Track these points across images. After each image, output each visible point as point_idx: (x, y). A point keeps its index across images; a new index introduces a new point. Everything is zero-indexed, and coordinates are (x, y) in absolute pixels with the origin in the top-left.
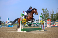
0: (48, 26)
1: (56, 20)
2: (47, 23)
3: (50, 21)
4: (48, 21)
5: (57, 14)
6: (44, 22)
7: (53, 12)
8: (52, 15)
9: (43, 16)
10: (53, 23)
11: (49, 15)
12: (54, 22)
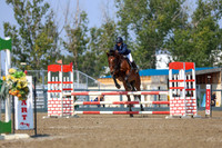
0: (55, 106)
1: (102, 69)
2: (49, 87)
3: (66, 74)
4: (55, 74)
5: (109, 28)
6: (30, 79)
7: (84, 16)
8: (77, 33)
9: (16, 40)
10: (84, 86)
11: (56, 36)
12: (91, 84)
